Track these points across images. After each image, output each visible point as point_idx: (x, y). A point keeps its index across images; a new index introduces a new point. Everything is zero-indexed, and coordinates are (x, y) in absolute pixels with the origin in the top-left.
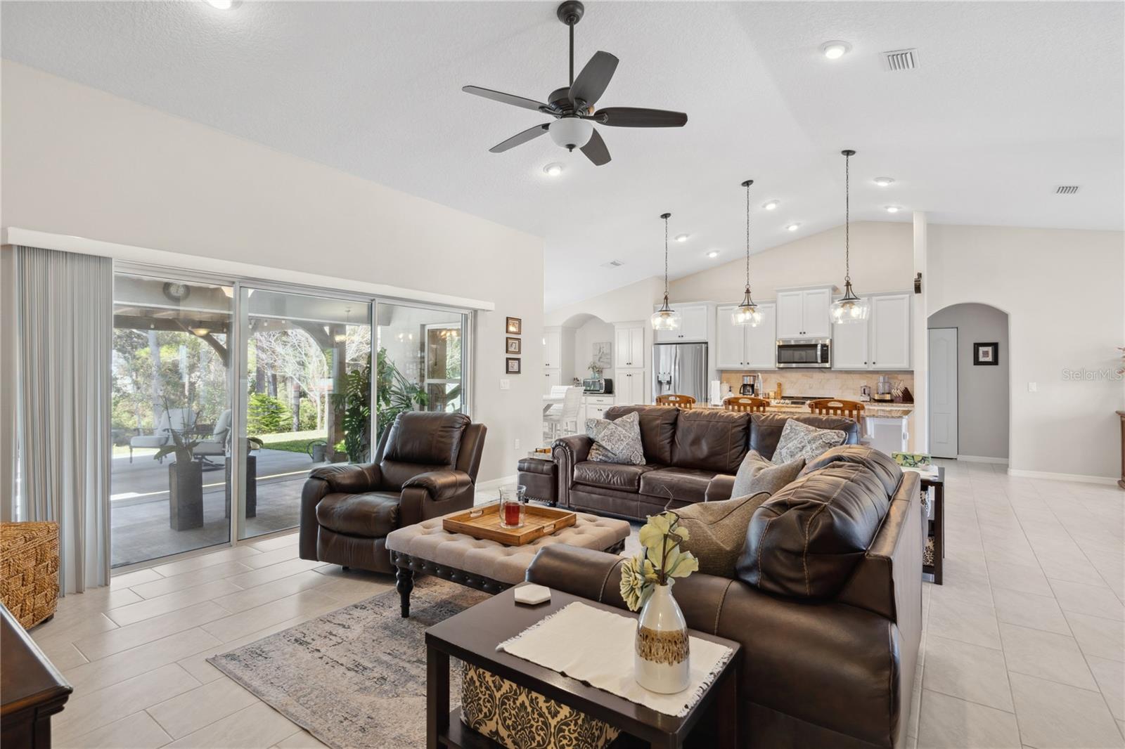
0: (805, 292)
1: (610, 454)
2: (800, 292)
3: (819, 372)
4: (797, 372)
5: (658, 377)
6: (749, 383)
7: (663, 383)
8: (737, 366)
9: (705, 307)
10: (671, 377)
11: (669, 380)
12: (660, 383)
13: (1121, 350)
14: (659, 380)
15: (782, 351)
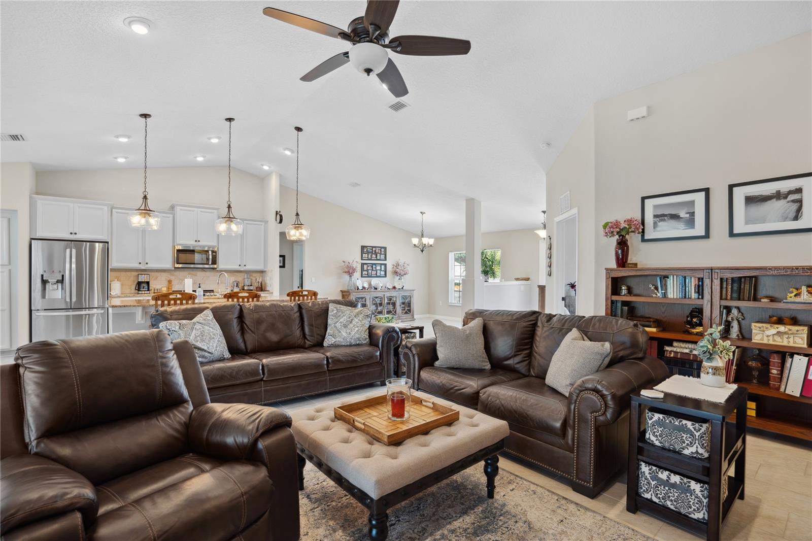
0: (199, 209)
1: (206, 353)
2: (196, 209)
3: (202, 271)
4: (184, 271)
5: (42, 276)
6: (143, 281)
7: (49, 282)
8: (135, 265)
9: (106, 208)
10: (63, 276)
11: (61, 279)
12: (44, 282)
13: (344, 262)
14: (44, 279)
15: (180, 254)
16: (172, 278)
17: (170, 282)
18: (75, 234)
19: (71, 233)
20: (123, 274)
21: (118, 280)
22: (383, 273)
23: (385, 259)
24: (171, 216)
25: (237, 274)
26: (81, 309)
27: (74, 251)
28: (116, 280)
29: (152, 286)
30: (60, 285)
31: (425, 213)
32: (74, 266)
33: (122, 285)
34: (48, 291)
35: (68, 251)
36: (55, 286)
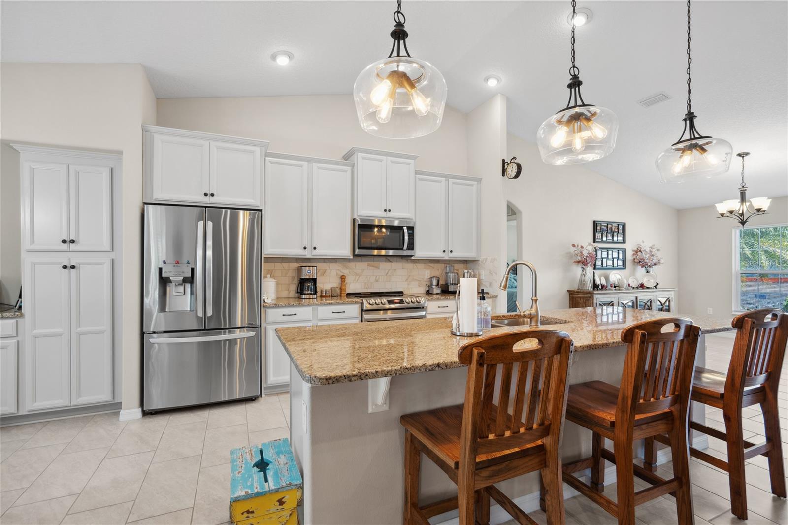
0: (389, 158)
2: (385, 158)
5: (160, 270)
6: (308, 277)
7: (171, 282)
8: (298, 252)
9: (257, 150)
10: (192, 270)
11: (189, 275)
12: (164, 282)
13: (574, 246)
14: (163, 275)
15: (362, 233)
16: (346, 272)
17: (343, 278)
18: (212, 195)
19: (206, 194)
20: (278, 266)
21: (271, 277)
22: (620, 263)
23: (624, 241)
24: (349, 169)
25: (432, 265)
26: (218, 330)
27: (210, 224)
28: (269, 276)
29: (320, 285)
30: (188, 286)
31: (747, 154)
32: (209, 253)
33: (277, 284)
34: (170, 297)
35: (201, 224)
36: (181, 289)
